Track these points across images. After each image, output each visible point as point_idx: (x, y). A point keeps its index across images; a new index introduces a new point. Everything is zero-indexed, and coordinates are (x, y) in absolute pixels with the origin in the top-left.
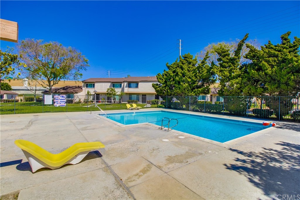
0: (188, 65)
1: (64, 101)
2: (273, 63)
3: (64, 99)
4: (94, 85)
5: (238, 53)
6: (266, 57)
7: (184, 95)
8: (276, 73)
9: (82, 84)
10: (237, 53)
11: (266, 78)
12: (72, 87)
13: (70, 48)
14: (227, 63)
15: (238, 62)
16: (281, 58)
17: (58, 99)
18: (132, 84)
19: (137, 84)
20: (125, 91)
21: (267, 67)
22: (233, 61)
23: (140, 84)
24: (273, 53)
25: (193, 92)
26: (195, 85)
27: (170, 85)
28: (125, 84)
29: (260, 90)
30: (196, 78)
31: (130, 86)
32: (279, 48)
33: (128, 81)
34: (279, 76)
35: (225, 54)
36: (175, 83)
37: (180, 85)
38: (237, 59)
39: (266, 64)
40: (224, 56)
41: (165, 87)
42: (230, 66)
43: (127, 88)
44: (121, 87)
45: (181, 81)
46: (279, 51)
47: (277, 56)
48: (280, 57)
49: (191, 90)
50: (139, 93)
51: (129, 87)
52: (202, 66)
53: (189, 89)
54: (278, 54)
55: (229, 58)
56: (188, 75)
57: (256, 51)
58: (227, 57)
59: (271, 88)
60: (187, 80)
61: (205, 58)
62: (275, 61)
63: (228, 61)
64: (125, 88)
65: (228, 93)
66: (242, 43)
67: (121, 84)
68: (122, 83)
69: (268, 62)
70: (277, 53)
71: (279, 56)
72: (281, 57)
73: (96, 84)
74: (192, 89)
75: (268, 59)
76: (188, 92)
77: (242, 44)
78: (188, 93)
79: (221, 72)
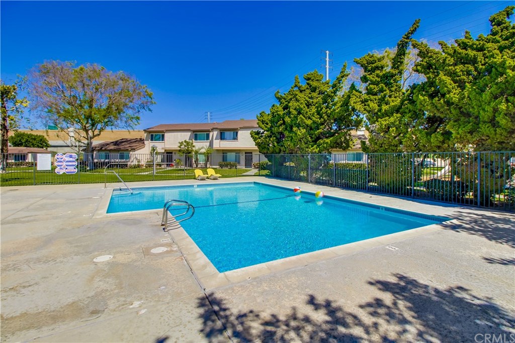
0: (310, 94)
1: (74, 163)
2: (465, 77)
3: (74, 161)
4: (163, 136)
5: (399, 62)
6: (450, 65)
7: (300, 152)
8: (470, 99)
9: (144, 135)
10: (397, 62)
11: (449, 112)
12: (130, 140)
13: (120, 73)
14: (377, 85)
15: (398, 81)
16: (482, 65)
17: (62, 160)
18: (227, 134)
19: (235, 133)
20: (214, 146)
21: (449, 86)
22: (387, 79)
23: (240, 133)
24: (463, 55)
25: (315, 146)
26: (318, 133)
27: (279, 133)
28: (215, 133)
29: (436, 139)
30: (321, 117)
31: (223, 137)
32: (480, 44)
33: (219, 128)
34: (476, 105)
35: (373, 65)
36: (286, 129)
37: (293, 132)
38: (396, 75)
39: (448, 80)
40: (373, 70)
41: (271, 136)
42: (381, 91)
43: (218, 141)
44: (208, 138)
45: (295, 124)
46: (481, 49)
47: (474, 61)
48: (481, 62)
49: (313, 141)
50: (240, 150)
51: (221, 139)
52: (333, 94)
53: (308, 141)
54: (474, 55)
55: (381, 74)
56: (307, 112)
57: (429, 54)
58: (378, 72)
59: (458, 133)
60: (304, 123)
61: (338, 76)
62: (468, 73)
63: (379, 79)
64: (215, 141)
65: (376, 146)
66: (406, 40)
67: (209, 134)
68: (209, 131)
69: (452, 74)
70: (472, 54)
71: (479, 60)
72: (483, 63)
73: (167, 135)
74: (314, 139)
75: (454, 69)
76: (307, 145)
77: (407, 43)
78: (307, 148)
79: (363, 104)
